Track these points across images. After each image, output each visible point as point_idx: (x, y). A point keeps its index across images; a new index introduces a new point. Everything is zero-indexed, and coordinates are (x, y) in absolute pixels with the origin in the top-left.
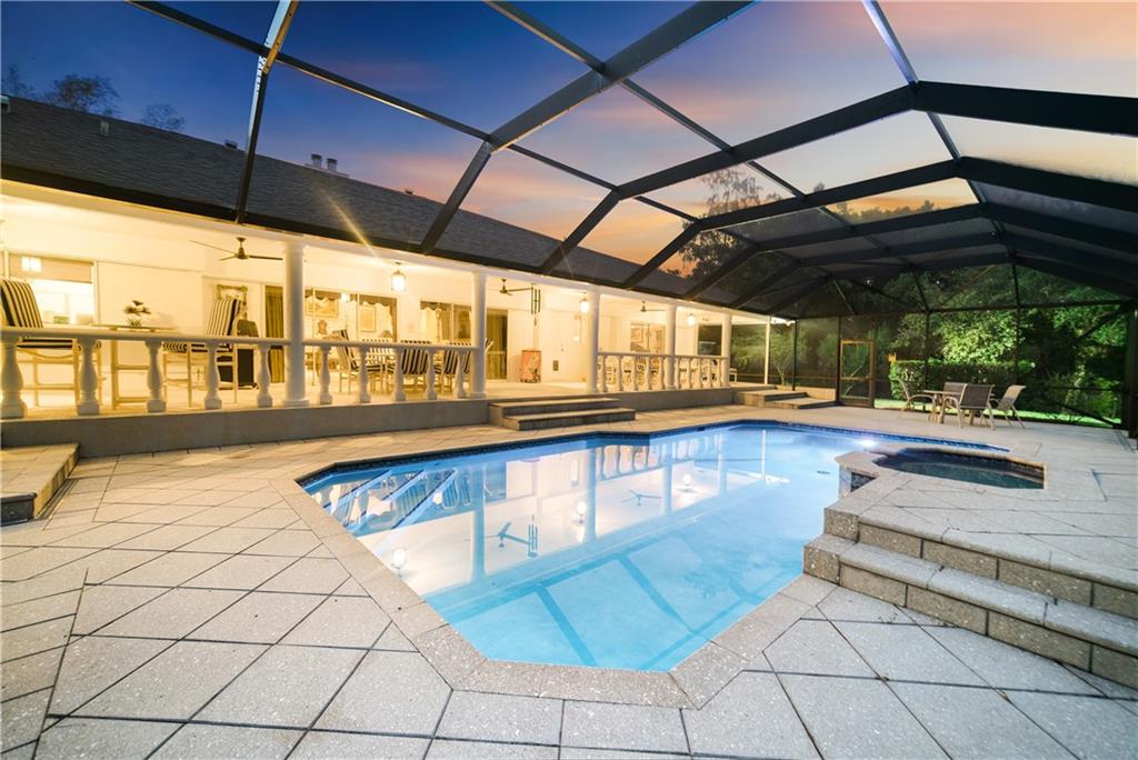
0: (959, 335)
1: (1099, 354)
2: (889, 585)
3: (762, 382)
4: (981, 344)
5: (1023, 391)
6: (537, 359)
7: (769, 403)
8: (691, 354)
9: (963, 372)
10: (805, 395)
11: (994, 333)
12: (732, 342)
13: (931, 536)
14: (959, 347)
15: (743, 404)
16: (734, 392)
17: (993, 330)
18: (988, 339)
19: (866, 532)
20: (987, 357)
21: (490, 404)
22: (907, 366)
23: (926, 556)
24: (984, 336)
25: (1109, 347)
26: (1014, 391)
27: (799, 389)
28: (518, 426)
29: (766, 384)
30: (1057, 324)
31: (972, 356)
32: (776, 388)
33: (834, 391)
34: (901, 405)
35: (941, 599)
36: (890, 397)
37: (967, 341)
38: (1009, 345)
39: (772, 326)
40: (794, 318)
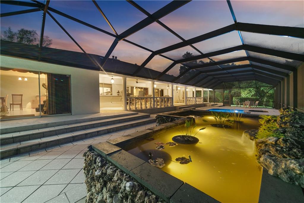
0: (244, 92)
1: (269, 95)
3: (207, 102)
4: (248, 93)
5: (259, 102)
7: (212, 106)
8: (191, 97)
9: (246, 99)
10: (217, 104)
11: (250, 91)
12: (204, 94)
14: (244, 94)
15: (207, 106)
16: (205, 104)
17: (250, 90)
18: (249, 93)
20: (249, 96)
22: (235, 98)
24: (248, 92)
25: (270, 94)
26: (257, 102)
27: (215, 103)
29: (208, 102)
30: (261, 90)
31: (246, 96)
32: (210, 103)
33: (223, 103)
34: (236, 106)
36: (233, 104)
37: (245, 93)
38: (253, 93)
39: (209, 91)
40: (214, 89)
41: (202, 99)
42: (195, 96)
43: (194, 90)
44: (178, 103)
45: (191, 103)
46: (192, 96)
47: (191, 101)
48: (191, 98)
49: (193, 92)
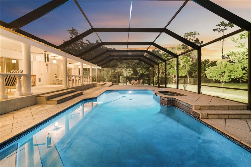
2: (216, 116)
5: (143, 80)
6: (35, 78)
7: (102, 86)
10: (106, 84)
12: (92, 73)
13: (211, 105)
15: (96, 87)
16: (94, 84)
17: (129, 70)
19: (201, 108)
21: (37, 96)
23: (210, 109)
26: (141, 81)
27: (104, 83)
28: (57, 103)
29: (97, 82)
31: (128, 75)
32: (99, 83)
33: (111, 82)
35: (223, 115)
36: (120, 83)
38: (132, 73)
39: (98, 69)
40: (103, 67)
41: (91, 78)
42: (81, 74)
43: (80, 67)
44: (55, 84)
45: (76, 83)
46: (77, 74)
47: (76, 81)
48: (76, 76)
49: (79, 69)
